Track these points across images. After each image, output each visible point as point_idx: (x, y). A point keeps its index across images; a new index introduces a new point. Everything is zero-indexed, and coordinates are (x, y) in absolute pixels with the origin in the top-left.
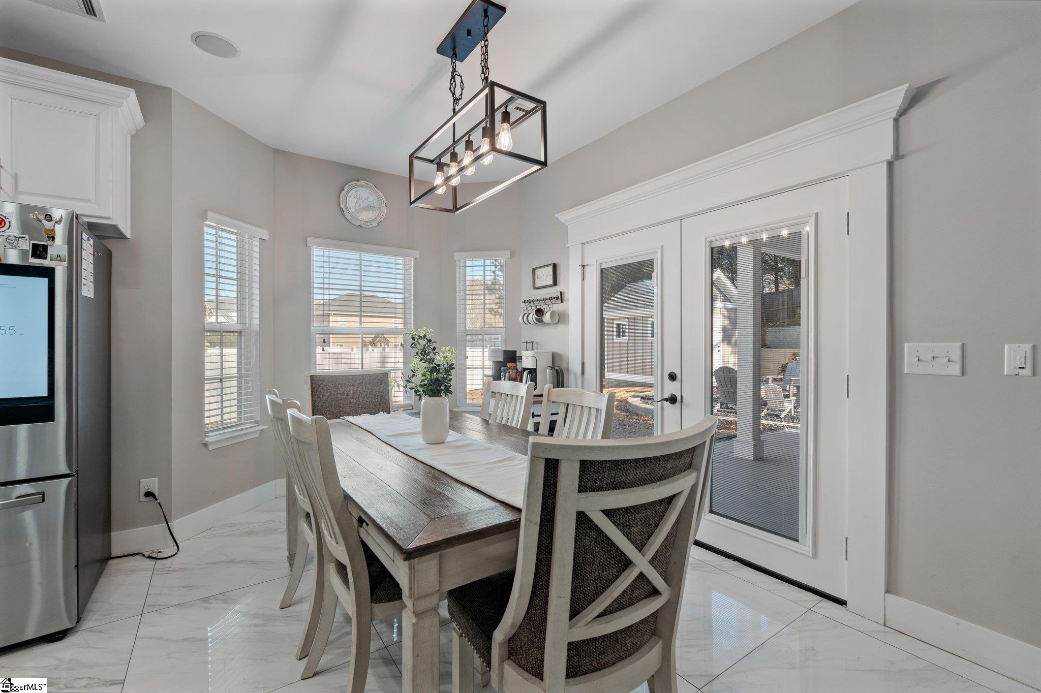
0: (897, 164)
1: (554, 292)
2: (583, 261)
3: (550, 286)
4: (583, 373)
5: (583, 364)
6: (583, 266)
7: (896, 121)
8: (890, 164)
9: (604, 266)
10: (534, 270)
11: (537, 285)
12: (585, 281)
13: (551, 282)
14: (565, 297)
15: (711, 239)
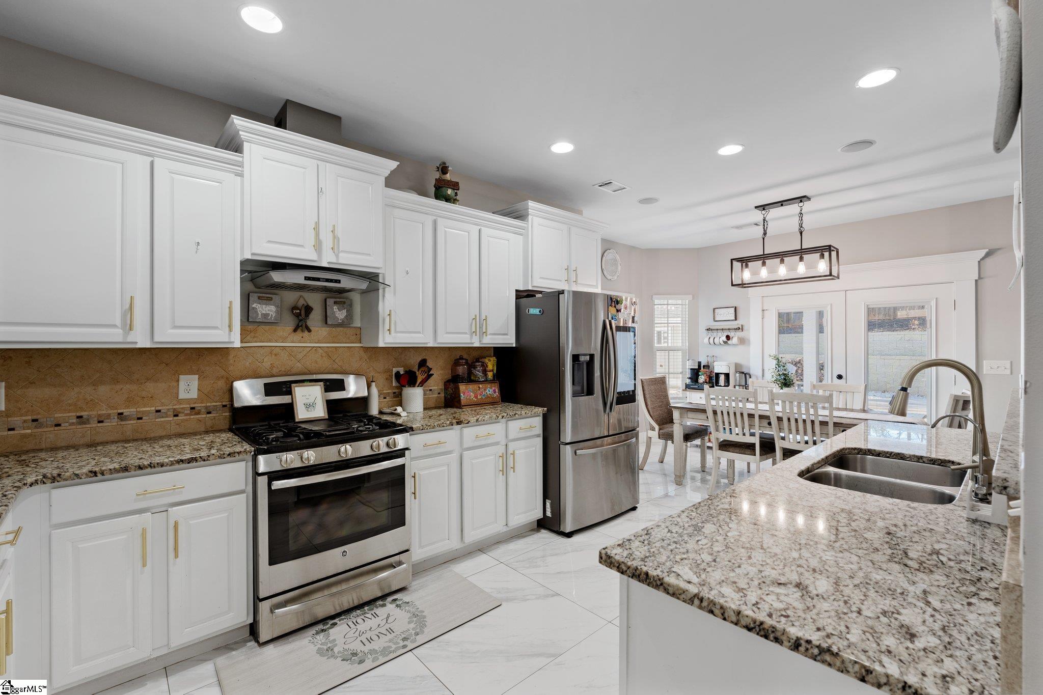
0: (979, 281)
1: (735, 324)
2: (762, 308)
3: (732, 320)
4: (763, 376)
5: (763, 370)
6: (763, 310)
7: (979, 262)
8: (976, 281)
9: (780, 311)
10: (714, 309)
11: (717, 319)
12: (765, 320)
13: (733, 318)
14: (745, 328)
15: (868, 304)
